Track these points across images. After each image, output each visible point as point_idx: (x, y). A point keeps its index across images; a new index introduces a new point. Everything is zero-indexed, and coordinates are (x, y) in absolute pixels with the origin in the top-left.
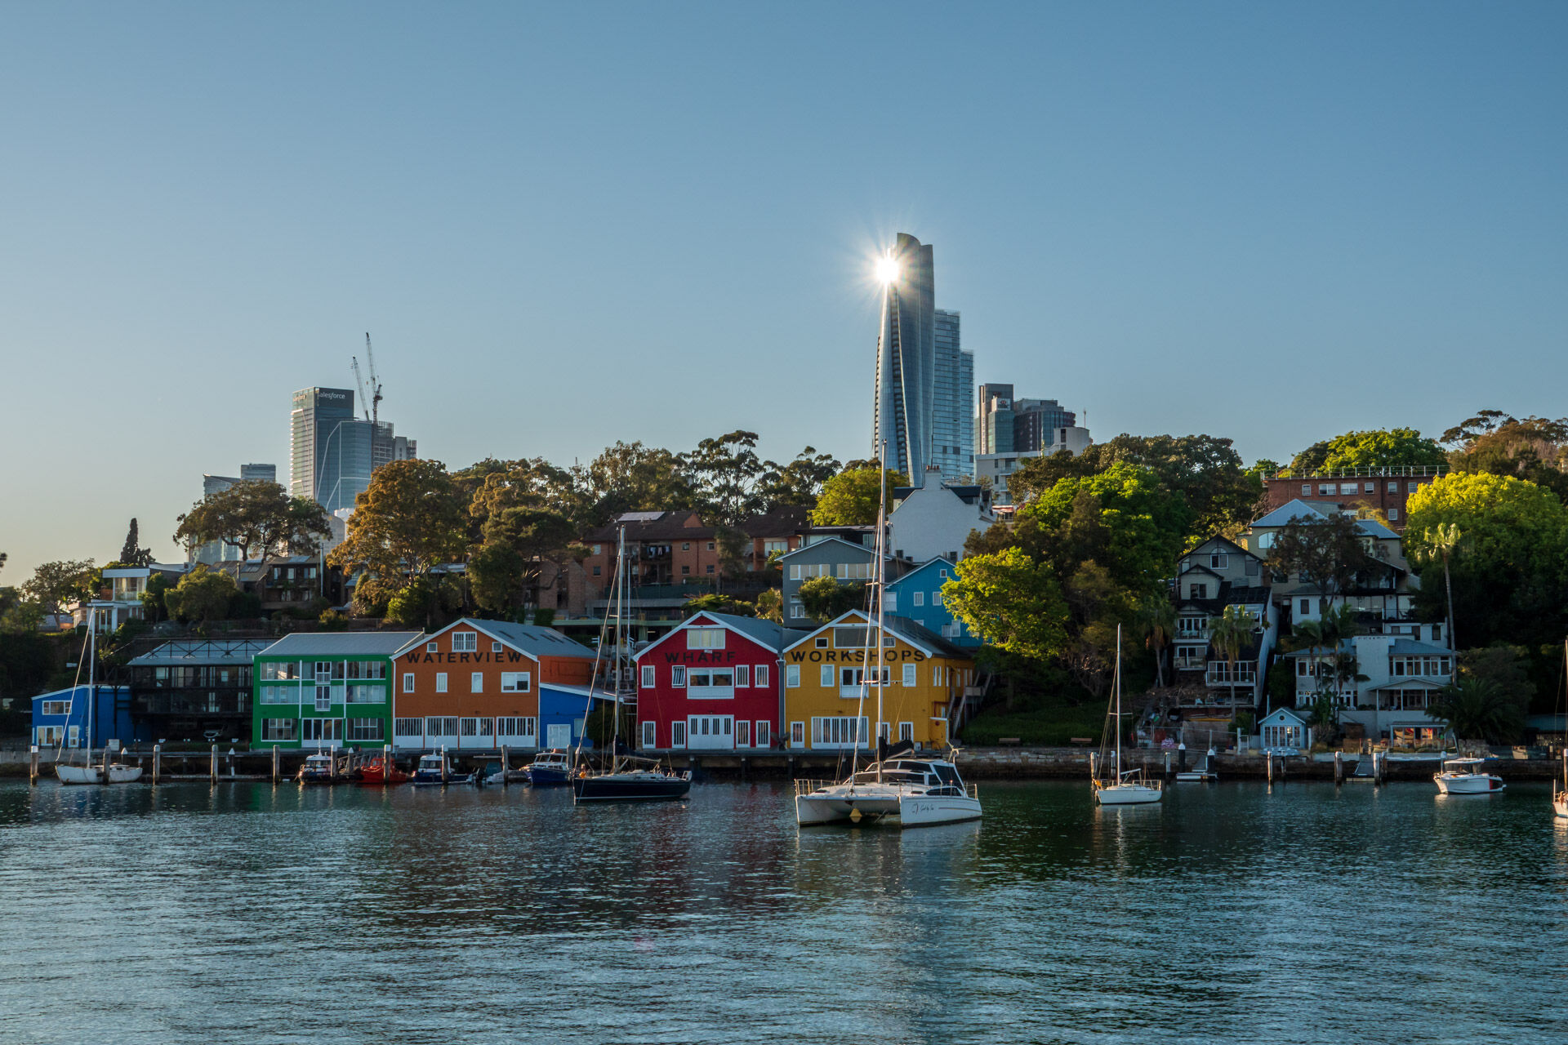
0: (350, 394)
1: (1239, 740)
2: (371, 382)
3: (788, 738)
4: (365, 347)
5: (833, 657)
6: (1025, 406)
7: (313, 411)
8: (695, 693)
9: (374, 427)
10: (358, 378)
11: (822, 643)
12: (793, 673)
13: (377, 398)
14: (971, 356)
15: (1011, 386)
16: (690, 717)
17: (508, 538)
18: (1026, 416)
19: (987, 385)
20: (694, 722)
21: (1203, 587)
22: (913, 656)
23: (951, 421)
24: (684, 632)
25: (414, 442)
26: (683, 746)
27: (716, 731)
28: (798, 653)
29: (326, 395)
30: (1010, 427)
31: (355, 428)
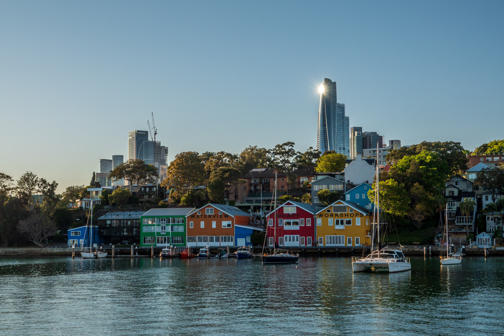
0: (147, 132)
1: (470, 243)
2: (153, 128)
3: (318, 243)
4: (152, 117)
5: (332, 216)
6: (366, 134)
7: (135, 138)
8: (286, 228)
9: (155, 143)
10: (149, 127)
11: (329, 211)
12: (319, 221)
13: (156, 133)
14: (348, 118)
15: (362, 128)
16: (285, 236)
17: (220, 177)
18: (366, 137)
19: (353, 127)
20: (286, 237)
21: (453, 192)
22: (359, 215)
23: (342, 139)
24: (282, 208)
25: (167, 148)
26: (283, 245)
27: (294, 240)
28: (321, 214)
29: (139, 133)
30: (361, 141)
31: (148, 143)
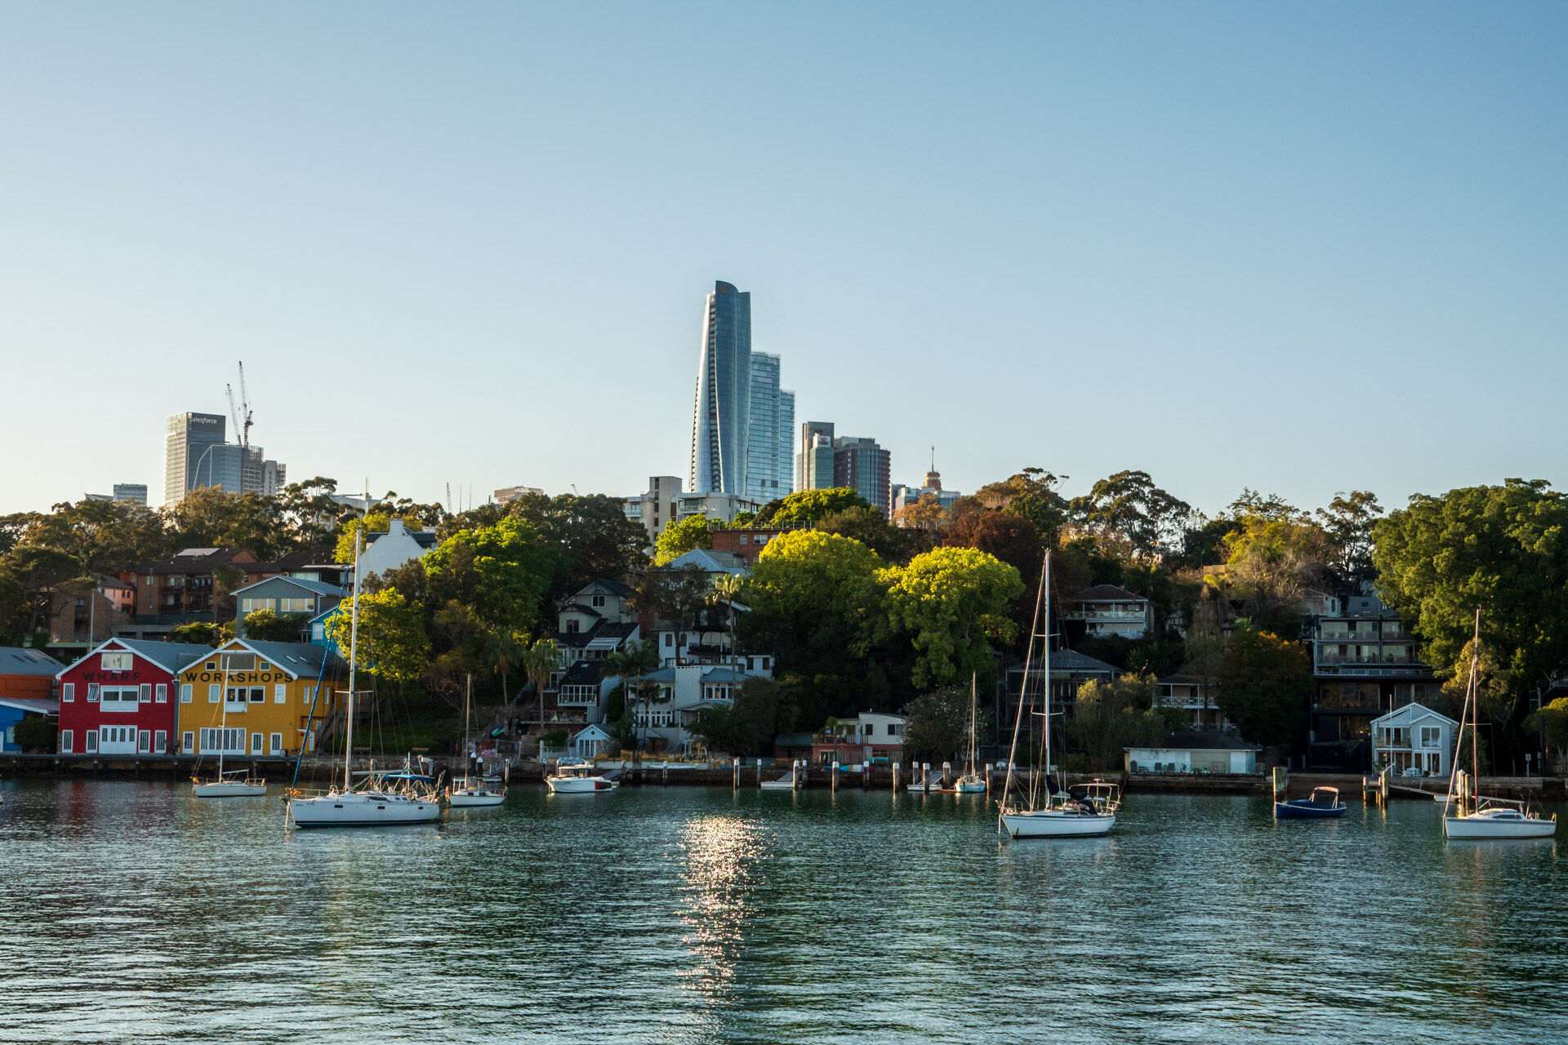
0: (221, 420)
1: (541, 751)
2: (242, 408)
3: (179, 745)
4: (239, 374)
5: (219, 678)
6: (844, 443)
7: (185, 435)
8: (106, 707)
9: (244, 451)
10: (232, 404)
11: (211, 666)
12: (187, 693)
13: (248, 423)
14: (792, 396)
15: (832, 425)
16: (102, 727)
18: (844, 453)
19: (809, 423)
20: (105, 731)
21: (577, 623)
22: (284, 678)
23: (770, 456)
24: (99, 655)
25: (284, 466)
26: (95, 751)
27: (123, 739)
28: (191, 675)
29: (198, 420)
30: (831, 463)
31: (225, 452)
